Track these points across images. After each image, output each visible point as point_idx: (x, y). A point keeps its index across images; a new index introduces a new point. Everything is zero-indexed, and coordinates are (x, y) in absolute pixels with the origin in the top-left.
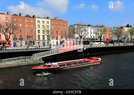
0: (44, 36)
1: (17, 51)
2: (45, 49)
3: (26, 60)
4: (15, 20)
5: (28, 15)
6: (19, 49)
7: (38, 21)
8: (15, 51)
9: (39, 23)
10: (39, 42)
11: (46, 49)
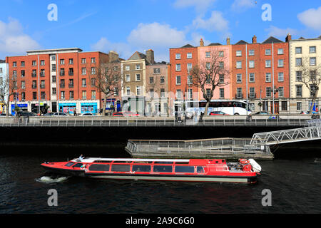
0: (299, 87)
1: (219, 124)
2: (289, 123)
3: (233, 147)
4: (239, 54)
5: (272, 38)
6: (222, 121)
7: (297, 48)
8: (214, 124)
9: (301, 53)
10: (298, 104)
11: (294, 124)
